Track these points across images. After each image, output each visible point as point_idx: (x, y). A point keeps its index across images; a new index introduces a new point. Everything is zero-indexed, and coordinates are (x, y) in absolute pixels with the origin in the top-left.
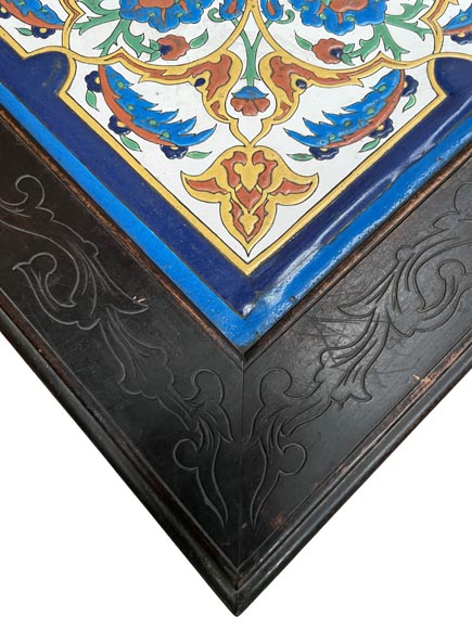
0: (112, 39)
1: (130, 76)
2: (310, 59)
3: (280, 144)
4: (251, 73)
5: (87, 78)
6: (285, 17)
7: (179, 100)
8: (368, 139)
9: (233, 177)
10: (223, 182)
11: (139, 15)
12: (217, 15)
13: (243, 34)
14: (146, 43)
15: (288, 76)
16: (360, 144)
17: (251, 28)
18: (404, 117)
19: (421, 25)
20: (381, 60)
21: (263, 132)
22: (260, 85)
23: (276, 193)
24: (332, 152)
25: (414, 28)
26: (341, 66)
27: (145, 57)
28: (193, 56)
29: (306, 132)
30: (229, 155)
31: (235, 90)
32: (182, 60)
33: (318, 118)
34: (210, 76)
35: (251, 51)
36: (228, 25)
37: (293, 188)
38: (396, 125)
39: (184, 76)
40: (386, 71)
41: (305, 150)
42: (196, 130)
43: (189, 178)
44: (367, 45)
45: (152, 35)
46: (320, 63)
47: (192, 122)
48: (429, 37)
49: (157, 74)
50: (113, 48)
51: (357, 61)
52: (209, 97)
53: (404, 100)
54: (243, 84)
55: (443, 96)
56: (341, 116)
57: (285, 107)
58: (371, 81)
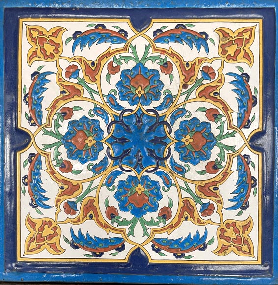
0: (50, 146)
1: (44, 165)
2: (103, 210)
3: (65, 231)
4: (80, 199)
5: (31, 154)
6: (111, 188)
7: (51, 188)
8: (90, 253)
9: (42, 228)
10: (37, 227)
11: (68, 145)
12: (91, 167)
13: (92, 182)
14: (59, 158)
15: (91, 210)
16: (87, 252)
17: (97, 182)
18: (108, 256)
19: (149, 231)
20: (122, 231)
21: (64, 222)
22: (79, 205)
23: (48, 244)
24: (76, 247)
25: (145, 229)
26: (109, 221)
27: (55, 163)
28: (70, 176)
29: (76, 234)
30: (47, 220)
31: (70, 200)
32: (64, 174)
33: (84, 233)
34: (70, 188)
35: (89, 190)
36: (91, 174)
37: (55, 248)
38: (103, 257)
39: (60, 181)
40: (120, 236)
41: (70, 239)
42: (45, 203)
43: (30, 216)
44: (125, 222)
45: (64, 156)
46: (104, 215)
47: (47, 199)
48: (146, 237)
49: (52, 173)
50: (48, 150)
51: (115, 224)
52: (60, 195)
53: (114, 251)
54: (74, 200)
55: (126, 261)
56: (91, 238)
57: (79, 220)
58: (113, 235)
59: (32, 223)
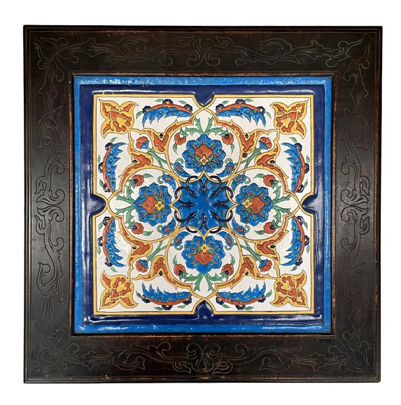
0: (123, 210)
1: (117, 228)
2: (171, 267)
3: (137, 287)
4: (151, 258)
5: (106, 218)
6: (178, 247)
7: (124, 247)
8: (161, 306)
9: (116, 285)
10: (112, 283)
11: (139, 209)
12: (160, 229)
13: (161, 242)
14: (132, 221)
15: (160, 267)
16: (157, 306)
17: (166, 242)
18: (177, 309)
19: (213, 286)
20: (189, 286)
21: (136, 279)
22: (149, 263)
23: (122, 299)
24: (147, 301)
25: (210, 284)
26: (178, 278)
27: (127, 225)
28: (141, 237)
29: (148, 289)
30: (121, 277)
31: (141, 259)
32: (136, 236)
33: (155, 288)
34: (141, 248)
35: (158, 250)
36: (161, 235)
37: (128, 302)
38: (171, 310)
39: (132, 241)
40: (187, 291)
41: (142, 294)
42: (119, 262)
43: (105, 274)
44: (192, 278)
45: (136, 219)
46: (173, 272)
47: (121, 258)
48: (211, 291)
49: (125, 234)
50: (121, 214)
51: (183, 280)
52: (133, 255)
53: (182, 304)
54: (145, 259)
55: (193, 313)
56: (161, 293)
57: (149, 277)
58: (180, 290)
59: (107, 280)
